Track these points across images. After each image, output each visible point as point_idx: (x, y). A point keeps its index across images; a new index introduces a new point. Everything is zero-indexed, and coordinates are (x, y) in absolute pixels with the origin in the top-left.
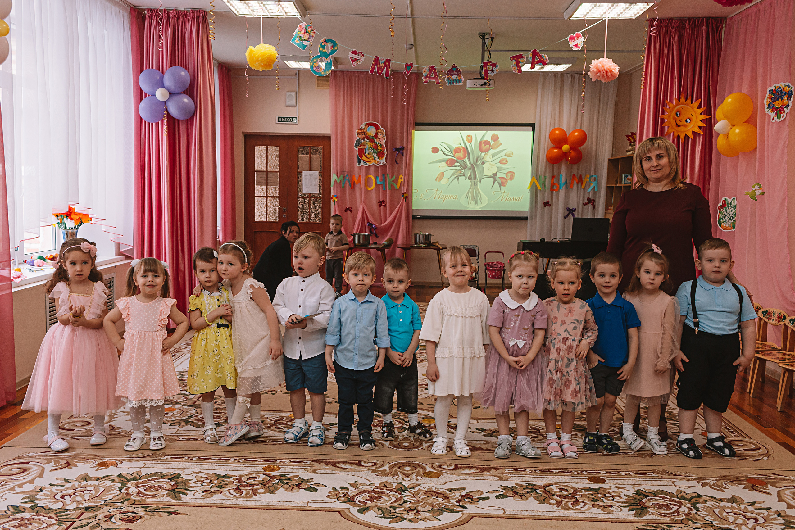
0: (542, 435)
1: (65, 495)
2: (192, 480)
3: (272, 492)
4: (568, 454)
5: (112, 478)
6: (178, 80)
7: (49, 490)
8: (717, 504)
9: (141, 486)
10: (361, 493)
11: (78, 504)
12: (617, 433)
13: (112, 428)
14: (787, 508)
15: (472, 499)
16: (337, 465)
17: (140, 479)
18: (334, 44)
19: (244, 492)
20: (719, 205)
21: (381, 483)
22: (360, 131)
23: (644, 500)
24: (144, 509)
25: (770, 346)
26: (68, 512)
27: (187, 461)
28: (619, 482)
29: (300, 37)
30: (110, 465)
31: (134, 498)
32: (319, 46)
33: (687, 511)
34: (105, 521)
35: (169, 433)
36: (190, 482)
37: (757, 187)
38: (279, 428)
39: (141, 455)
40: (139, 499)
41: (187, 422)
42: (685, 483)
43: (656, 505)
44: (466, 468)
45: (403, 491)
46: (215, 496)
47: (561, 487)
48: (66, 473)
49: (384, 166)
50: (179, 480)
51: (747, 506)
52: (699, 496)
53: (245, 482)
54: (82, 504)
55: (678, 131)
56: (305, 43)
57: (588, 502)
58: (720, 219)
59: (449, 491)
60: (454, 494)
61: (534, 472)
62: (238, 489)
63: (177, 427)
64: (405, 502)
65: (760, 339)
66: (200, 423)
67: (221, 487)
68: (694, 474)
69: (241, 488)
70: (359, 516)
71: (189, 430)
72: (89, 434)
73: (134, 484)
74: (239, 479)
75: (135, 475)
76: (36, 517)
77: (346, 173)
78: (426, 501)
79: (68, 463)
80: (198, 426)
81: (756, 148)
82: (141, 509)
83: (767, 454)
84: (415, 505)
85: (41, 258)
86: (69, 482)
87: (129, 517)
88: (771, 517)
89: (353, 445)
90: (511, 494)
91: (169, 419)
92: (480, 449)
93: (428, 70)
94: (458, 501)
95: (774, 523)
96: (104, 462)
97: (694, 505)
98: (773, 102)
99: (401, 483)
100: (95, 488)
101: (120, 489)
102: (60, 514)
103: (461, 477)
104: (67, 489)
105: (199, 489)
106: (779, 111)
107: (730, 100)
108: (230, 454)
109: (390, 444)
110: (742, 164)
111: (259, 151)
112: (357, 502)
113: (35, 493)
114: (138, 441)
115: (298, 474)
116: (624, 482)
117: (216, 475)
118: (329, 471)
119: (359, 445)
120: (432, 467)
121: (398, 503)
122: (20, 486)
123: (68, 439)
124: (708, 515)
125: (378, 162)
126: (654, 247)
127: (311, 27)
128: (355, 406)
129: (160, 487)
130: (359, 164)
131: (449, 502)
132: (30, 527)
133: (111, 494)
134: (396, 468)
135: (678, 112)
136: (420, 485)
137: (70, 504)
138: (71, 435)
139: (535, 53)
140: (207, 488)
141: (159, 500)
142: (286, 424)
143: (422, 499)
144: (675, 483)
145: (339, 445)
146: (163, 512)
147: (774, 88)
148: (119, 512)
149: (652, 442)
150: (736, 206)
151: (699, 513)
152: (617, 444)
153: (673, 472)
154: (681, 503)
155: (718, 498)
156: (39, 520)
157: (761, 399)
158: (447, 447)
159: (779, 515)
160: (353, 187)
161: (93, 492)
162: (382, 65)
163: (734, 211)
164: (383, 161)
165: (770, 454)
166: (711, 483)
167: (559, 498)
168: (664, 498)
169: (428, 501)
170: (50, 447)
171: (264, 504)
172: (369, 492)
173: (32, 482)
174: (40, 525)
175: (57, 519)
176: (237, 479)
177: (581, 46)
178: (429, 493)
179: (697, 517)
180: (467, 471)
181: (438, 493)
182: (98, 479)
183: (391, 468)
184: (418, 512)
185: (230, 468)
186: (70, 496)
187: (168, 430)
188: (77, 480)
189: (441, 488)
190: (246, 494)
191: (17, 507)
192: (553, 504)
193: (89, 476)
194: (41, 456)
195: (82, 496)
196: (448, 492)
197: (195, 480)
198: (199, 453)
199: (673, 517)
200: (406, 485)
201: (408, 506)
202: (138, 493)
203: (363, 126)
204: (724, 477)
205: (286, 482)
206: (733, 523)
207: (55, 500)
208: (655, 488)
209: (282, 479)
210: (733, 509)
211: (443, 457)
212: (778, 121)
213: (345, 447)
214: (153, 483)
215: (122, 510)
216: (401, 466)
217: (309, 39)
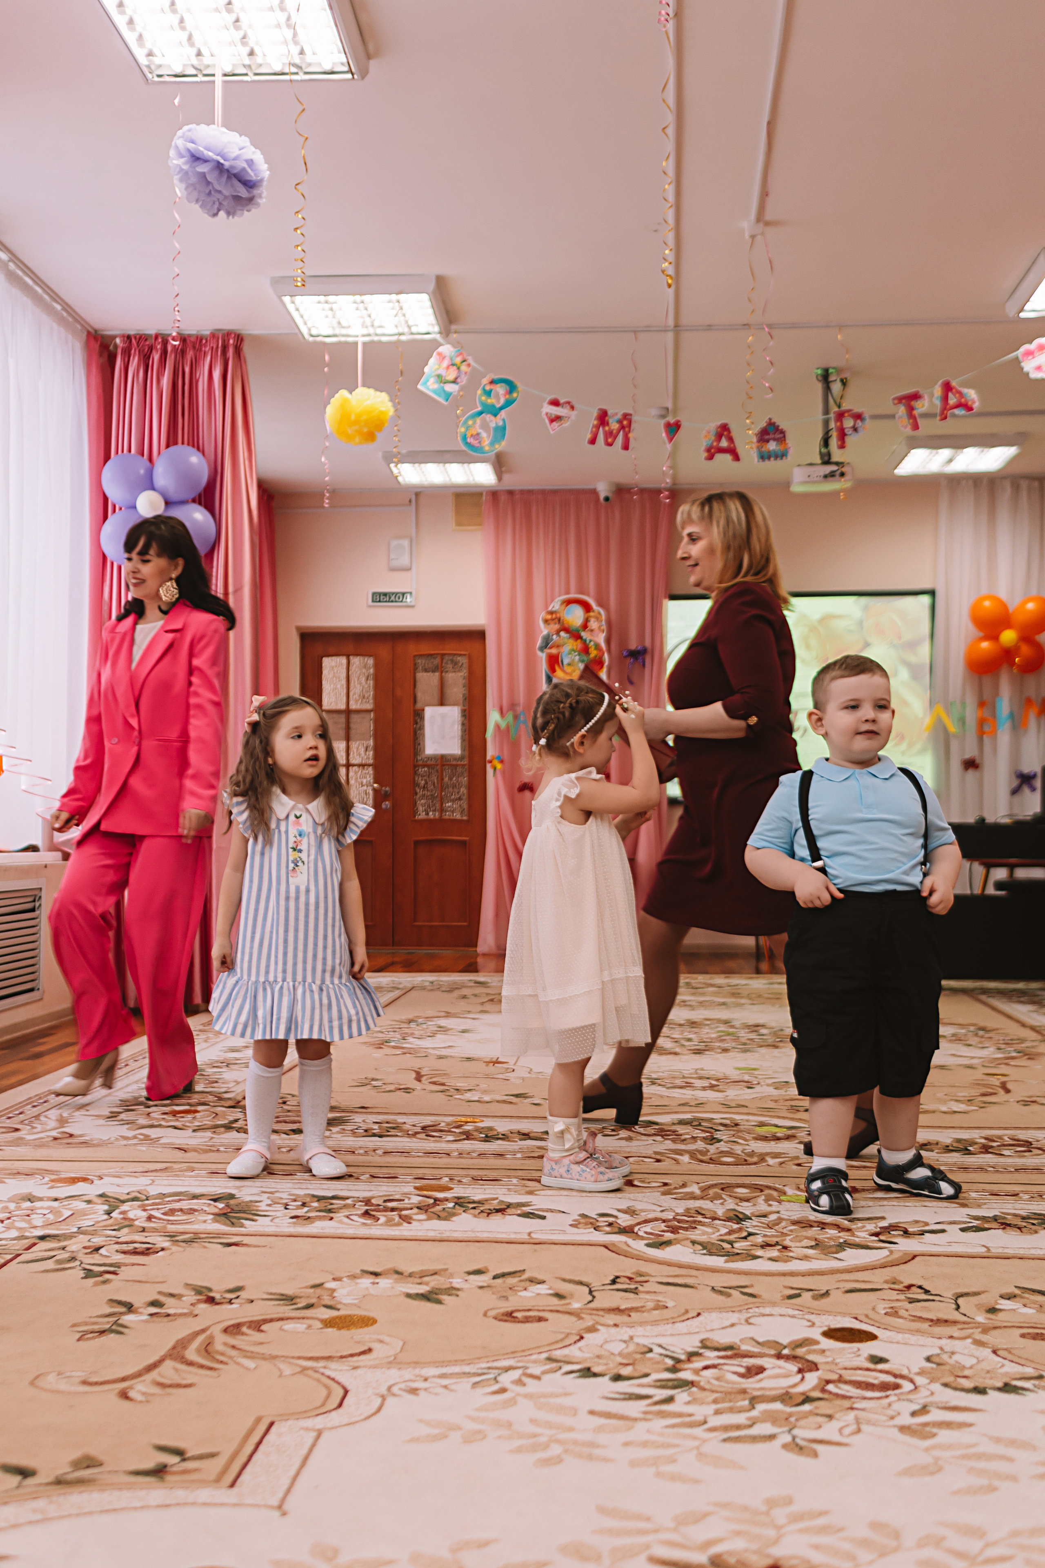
6: (183, 474)
18: (511, 387)
22: (549, 617)
29: (439, 376)
32: (479, 392)
56: (451, 388)
77: (520, 709)
93: (713, 432)
111: (332, 667)
127: (461, 354)
139: (948, 387)
162: (614, 426)
203: (556, 606)
217: (459, 380)
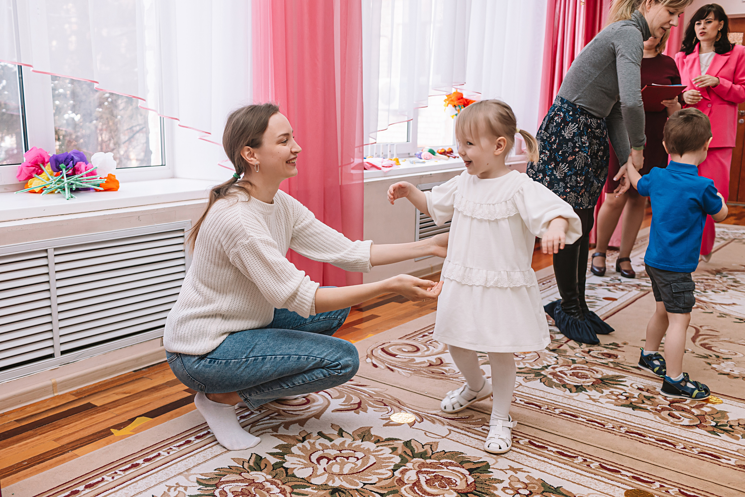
1: (324, 457)
2: (502, 482)
5: (396, 444)
7: (313, 441)
9: (424, 472)
11: (328, 479)
13: (439, 362)
17: (430, 458)
26: (310, 490)
30: (406, 420)
31: (404, 492)
36: (497, 485)
38: (673, 416)
41: (537, 374)
48: (348, 420)
50: (484, 476)
54: (335, 480)
66: (555, 380)
71: (535, 388)
73: (417, 465)
75: (427, 448)
79: (360, 403)
80: (550, 384)
85: (431, 151)
86: (342, 436)
100: (367, 455)
101: (394, 470)
102: (298, 490)
104: (333, 447)
108: (579, 447)
113: (294, 442)
117: (544, 484)
122: (288, 425)
123: (382, 367)
129: (449, 481)
133: (378, 474)
137: (320, 475)
138: (388, 363)
142: (689, 412)
161: (359, 463)
173: (303, 422)
182: (377, 441)
185: (571, 476)
186: (329, 460)
191: (260, 459)
193: (370, 433)
197: (506, 484)
202: (414, 484)
207: (307, 462)
214: (444, 471)
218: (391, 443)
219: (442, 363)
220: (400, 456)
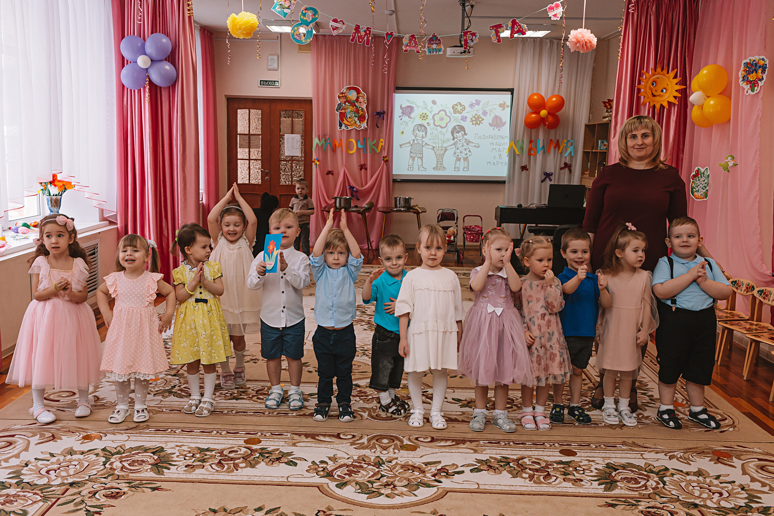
0: (516, 406)
1: (50, 470)
2: (175, 453)
3: (252, 466)
4: (541, 426)
5: (96, 452)
6: (160, 48)
7: (34, 464)
8: (684, 477)
9: (125, 461)
10: (340, 467)
11: (63, 480)
12: (588, 403)
13: (96, 399)
14: (751, 481)
15: (447, 473)
16: (317, 438)
17: (124, 453)
18: (315, 12)
19: (226, 466)
20: (692, 175)
21: (359, 457)
22: (341, 95)
23: (613, 474)
24: (128, 485)
25: (738, 316)
26: (53, 488)
27: (170, 434)
28: (590, 455)
29: (281, 5)
30: (95, 438)
31: (118, 473)
32: (300, 14)
33: (654, 484)
34: (89, 498)
35: (152, 404)
36: (172, 456)
37: (729, 158)
38: (260, 399)
39: (125, 428)
40: (123, 474)
41: (170, 392)
42: (653, 455)
43: (625, 478)
44: (442, 440)
45: (380, 465)
46: (198, 471)
47: (534, 460)
48: (51, 447)
49: (365, 130)
50: (162, 454)
51: (712, 480)
52: (667, 469)
53: (226, 456)
54: (67, 479)
55: (654, 101)
56: (286, 11)
57: (559, 476)
58: (692, 188)
59: (426, 465)
60: (430, 468)
61: (507, 444)
62: (220, 463)
63: (160, 398)
64: (382, 476)
65: (729, 308)
66: (183, 394)
67: (204, 461)
68: (661, 446)
69: (223, 462)
70: (338, 491)
71: (172, 400)
72: (74, 406)
73: (117, 458)
74: (221, 453)
76: (22, 494)
77: (328, 137)
78: (403, 476)
79: (53, 436)
80: (181, 397)
81: (730, 120)
82: (124, 485)
83: (733, 425)
84: (392, 480)
85: (25, 225)
86: (54, 456)
87: (112, 493)
88: (735, 491)
89: (332, 416)
90: (485, 467)
91: (152, 390)
92: (456, 420)
93: (408, 39)
94: (434, 476)
95: (738, 498)
96: (88, 435)
97: (661, 479)
98: (748, 74)
99: (378, 457)
100: (80, 462)
101: (104, 464)
102: (45, 490)
103: (437, 450)
104: (52, 463)
105: (182, 463)
106: (753, 84)
107: (705, 72)
108: (212, 426)
109: (368, 415)
110: (716, 134)
111: (242, 114)
112: (336, 477)
113: (21, 468)
114: (122, 413)
115: (278, 447)
116: (595, 455)
117: (199, 448)
118: (309, 445)
119: (338, 417)
120: (409, 440)
121: (375, 478)
122: (6, 460)
123: (54, 410)
124: (675, 489)
125: (359, 126)
126: (629, 224)
128: (335, 379)
129: (143, 461)
130: (340, 128)
131: (425, 476)
132: (15, 503)
133: (95, 469)
134: (374, 441)
135: (654, 82)
136: (397, 459)
137: (55, 480)
138: (56, 407)
139: (514, 23)
140: (190, 462)
141: (142, 475)
143: (399, 473)
144: (644, 456)
145: (319, 417)
146: (146, 487)
147: (748, 61)
148: (103, 488)
149: (623, 413)
150: (708, 176)
151: (666, 487)
152: (588, 415)
153: (641, 444)
154: (649, 477)
155: (684, 471)
156: (25, 496)
157: (728, 368)
158: (424, 418)
159: (743, 489)
160: (334, 150)
161: (78, 467)
162: (363, 33)
163: (706, 181)
164: (364, 125)
165: (735, 424)
166: (679, 456)
167: (531, 472)
168: (632, 471)
169: (405, 475)
170: (36, 419)
171: (245, 478)
172: (348, 466)
173: (17, 456)
174: (25, 502)
175: (42, 495)
176: (219, 453)
177: (560, 16)
178: (406, 467)
179: (664, 491)
180: (443, 444)
181: (414, 467)
182: (83, 453)
183: (369, 440)
184: (395, 486)
185: (213, 441)
186: (55, 471)
187: (152, 400)
188: (62, 454)
189: (418, 462)
190: (228, 469)
191: (3, 482)
192: (525, 478)
193: (73, 450)
194: (27, 428)
195: (67, 471)
196: (424, 466)
197: (178, 454)
198: (182, 425)
199: (641, 492)
200: (384, 459)
201: (385, 481)
202: (122, 468)
203: (344, 90)
204: (690, 449)
205: (267, 455)
206: (699, 497)
207: (40, 475)
208: (624, 461)
209: (263, 453)
210: (699, 482)
211: (420, 429)
212: (752, 93)
213: (325, 419)
214: (136, 457)
215: (107, 486)
216: (379, 438)
217: (290, 7)
218: (92, 452)
219: (98, 398)
220: (103, 457)
